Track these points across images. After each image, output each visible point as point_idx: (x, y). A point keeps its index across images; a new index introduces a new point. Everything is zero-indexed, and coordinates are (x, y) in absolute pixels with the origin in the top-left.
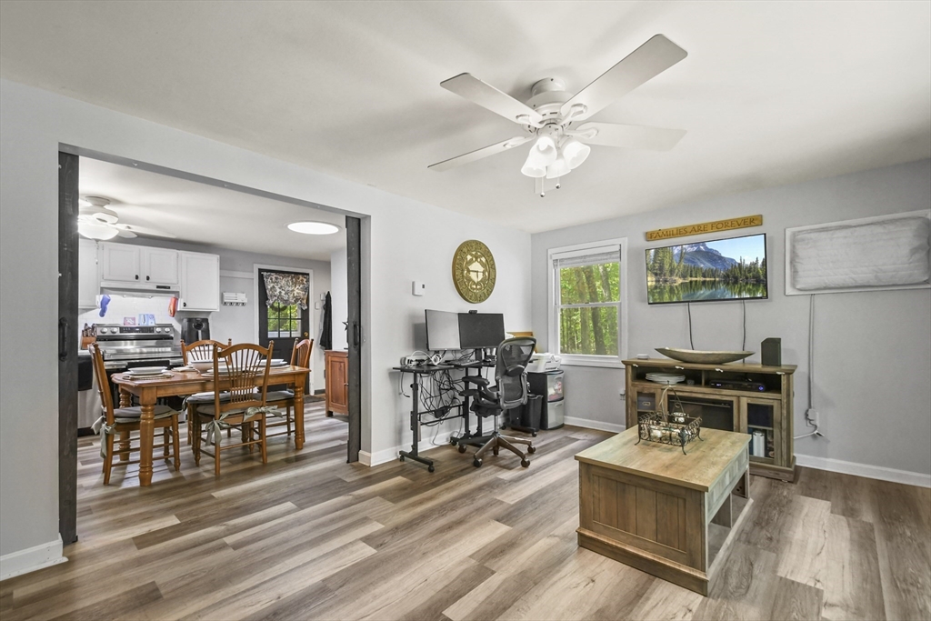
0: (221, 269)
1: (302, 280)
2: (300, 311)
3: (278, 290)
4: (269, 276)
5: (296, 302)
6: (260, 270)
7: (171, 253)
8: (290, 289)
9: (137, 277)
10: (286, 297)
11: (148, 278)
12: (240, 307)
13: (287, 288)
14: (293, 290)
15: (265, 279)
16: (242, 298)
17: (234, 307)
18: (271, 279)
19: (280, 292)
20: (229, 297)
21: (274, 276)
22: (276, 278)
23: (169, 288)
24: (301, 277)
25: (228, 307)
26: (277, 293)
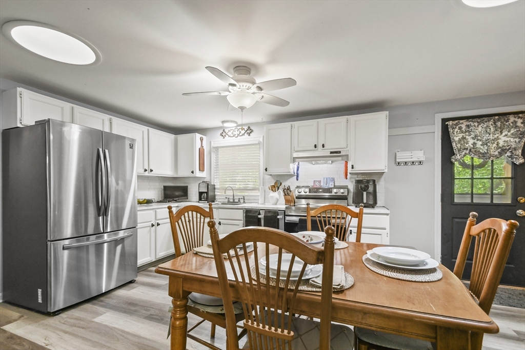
0: (389, 128)
1: (515, 122)
2: (510, 167)
3: (471, 141)
4: (456, 125)
5: (501, 154)
6: (444, 121)
7: (340, 121)
8: (491, 137)
9: (315, 146)
10: (484, 149)
11: (323, 146)
12: (417, 167)
13: (486, 137)
14: (498, 138)
15: (451, 130)
16: (418, 155)
17: (410, 167)
18: (460, 128)
19: (474, 144)
20: (402, 156)
21: (464, 124)
22: (468, 126)
23: (340, 152)
24: (512, 119)
25: (402, 167)
26: (470, 145)
